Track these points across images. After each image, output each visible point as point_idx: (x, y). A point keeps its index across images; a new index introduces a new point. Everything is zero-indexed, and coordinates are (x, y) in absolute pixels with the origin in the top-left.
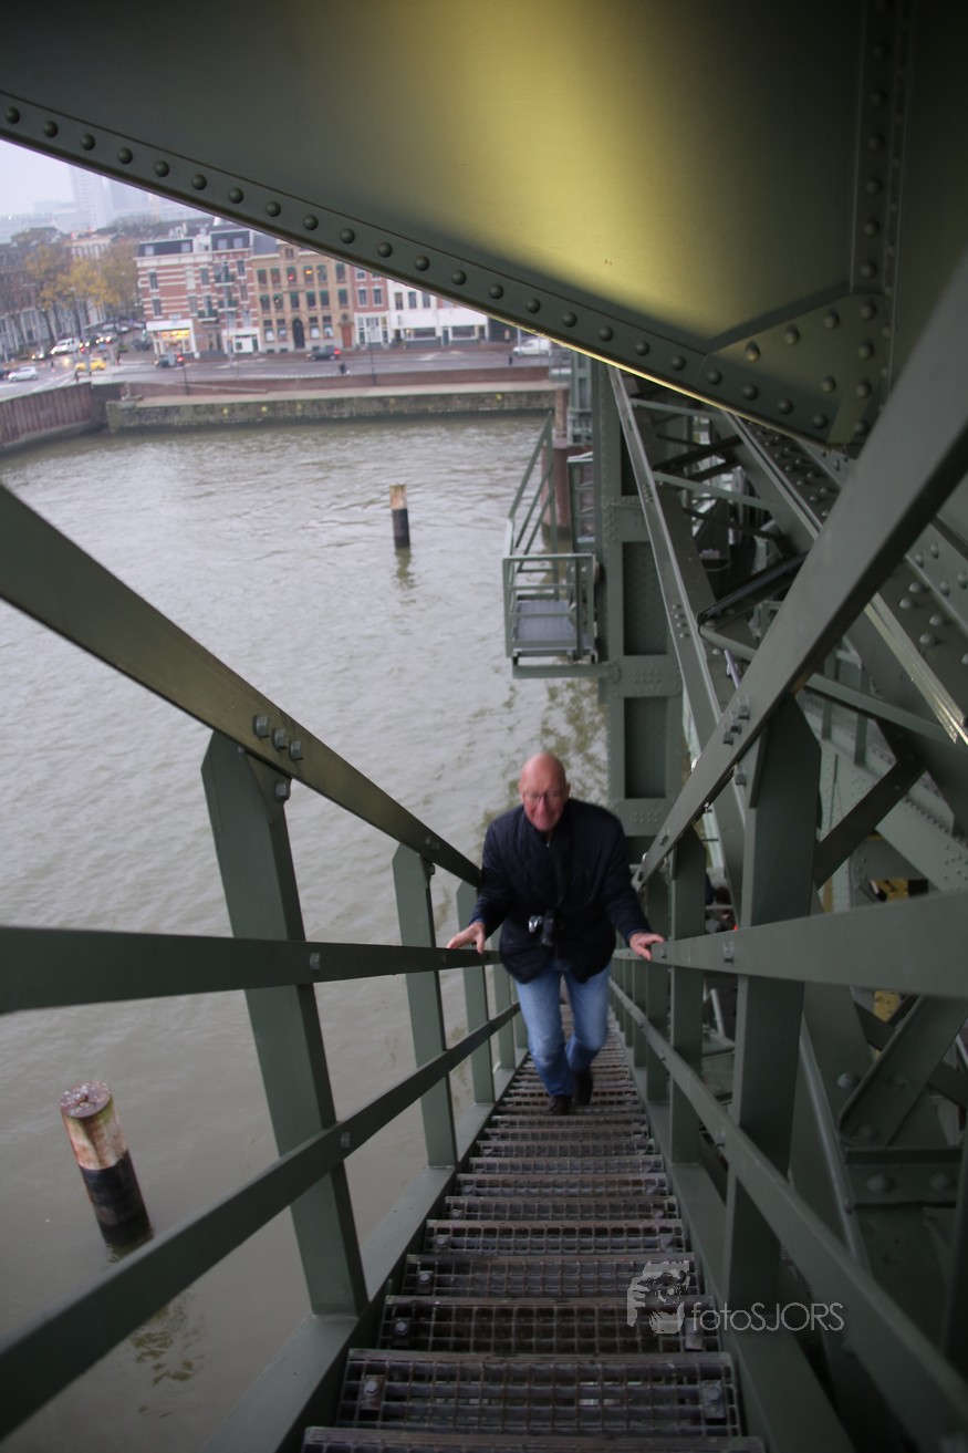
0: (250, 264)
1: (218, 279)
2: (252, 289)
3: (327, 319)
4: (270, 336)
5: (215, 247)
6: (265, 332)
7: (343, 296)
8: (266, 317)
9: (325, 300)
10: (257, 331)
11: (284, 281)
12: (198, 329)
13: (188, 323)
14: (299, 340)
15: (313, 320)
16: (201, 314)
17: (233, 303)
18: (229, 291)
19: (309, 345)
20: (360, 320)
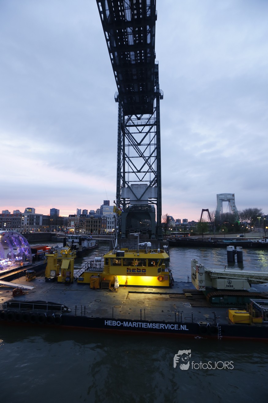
0: (85, 219)
1: (80, 221)
2: (85, 223)
3: (97, 229)
4: (87, 231)
5: (80, 216)
6: (86, 231)
7: (99, 226)
8: (87, 228)
9: (97, 226)
10: (85, 230)
11: (91, 223)
12: (76, 229)
13: (74, 228)
14: (92, 232)
15: (94, 229)
16: (76, 227)
17: (82, 225)
18: (82, 223)
19: (93, 233)
20: (102, 230)
